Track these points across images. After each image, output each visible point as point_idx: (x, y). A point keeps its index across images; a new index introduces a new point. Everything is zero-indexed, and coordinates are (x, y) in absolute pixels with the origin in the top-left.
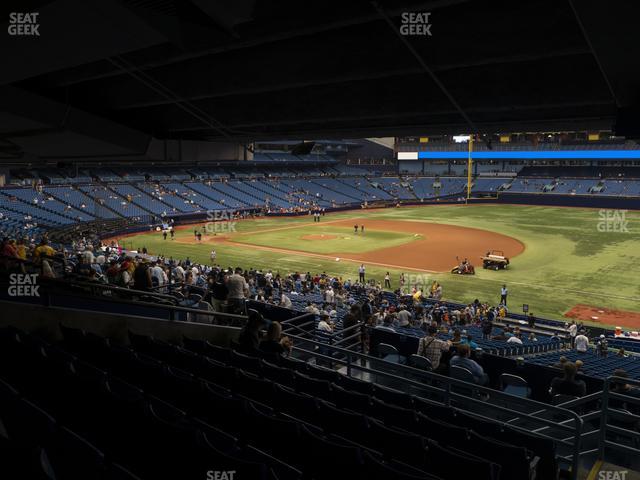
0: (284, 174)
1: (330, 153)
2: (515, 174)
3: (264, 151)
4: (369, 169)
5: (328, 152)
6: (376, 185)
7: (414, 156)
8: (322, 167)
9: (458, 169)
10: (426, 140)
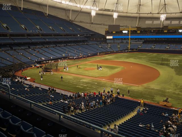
0: (72, 44)
1: (85, 37)
2: (142, 43)
3: (66, 37)
4: (98, 41)
5: (85, 36)
6: (100, 47)
7: (111, 37)
8: (83, 41)
9: (125, 41)
10: (115, 32)
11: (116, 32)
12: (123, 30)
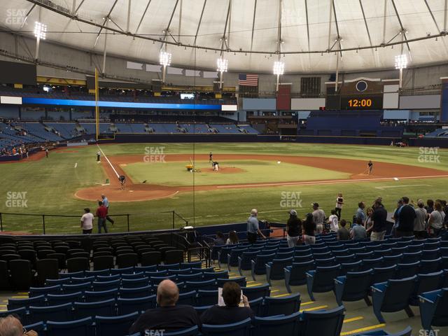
10: (20, 86)
11: (24, 86)
12: (45, 80)
